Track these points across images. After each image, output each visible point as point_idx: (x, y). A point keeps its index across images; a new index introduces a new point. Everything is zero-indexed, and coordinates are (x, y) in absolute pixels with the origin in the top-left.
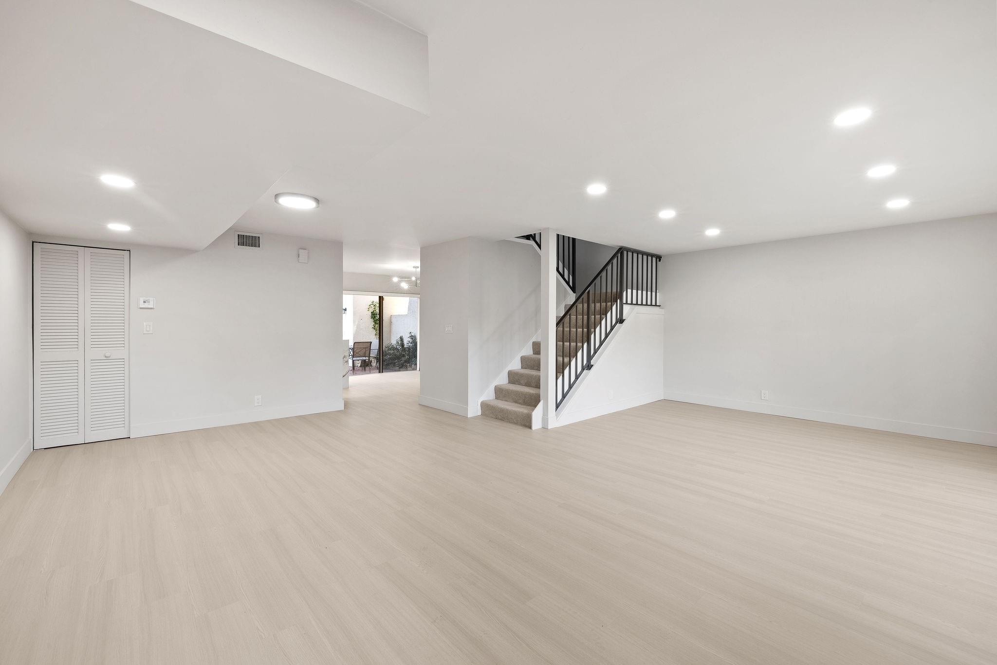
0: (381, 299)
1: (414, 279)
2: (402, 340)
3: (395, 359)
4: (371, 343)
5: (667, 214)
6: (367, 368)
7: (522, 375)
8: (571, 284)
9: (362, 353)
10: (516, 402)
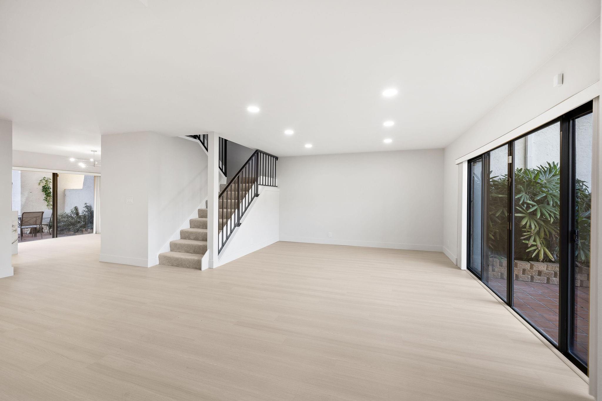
0: (55, 176)
1: (92, 160)
2: (76, 210)
3: (69, 225)
4: (43, 213)
5: (289, 132)
6: (38, 234)
7: (191, 233)
8: (224, 171)
9: (32, 221)
10: (188, 252)
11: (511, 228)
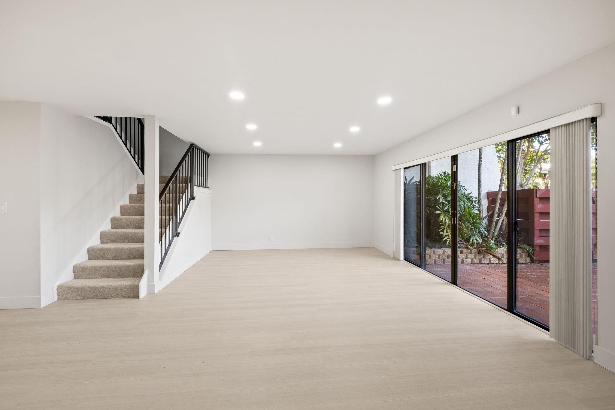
8: (140, 167)
11: (455, 223)
